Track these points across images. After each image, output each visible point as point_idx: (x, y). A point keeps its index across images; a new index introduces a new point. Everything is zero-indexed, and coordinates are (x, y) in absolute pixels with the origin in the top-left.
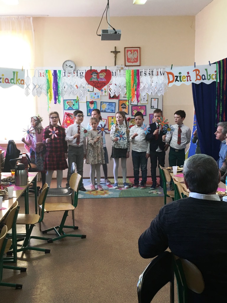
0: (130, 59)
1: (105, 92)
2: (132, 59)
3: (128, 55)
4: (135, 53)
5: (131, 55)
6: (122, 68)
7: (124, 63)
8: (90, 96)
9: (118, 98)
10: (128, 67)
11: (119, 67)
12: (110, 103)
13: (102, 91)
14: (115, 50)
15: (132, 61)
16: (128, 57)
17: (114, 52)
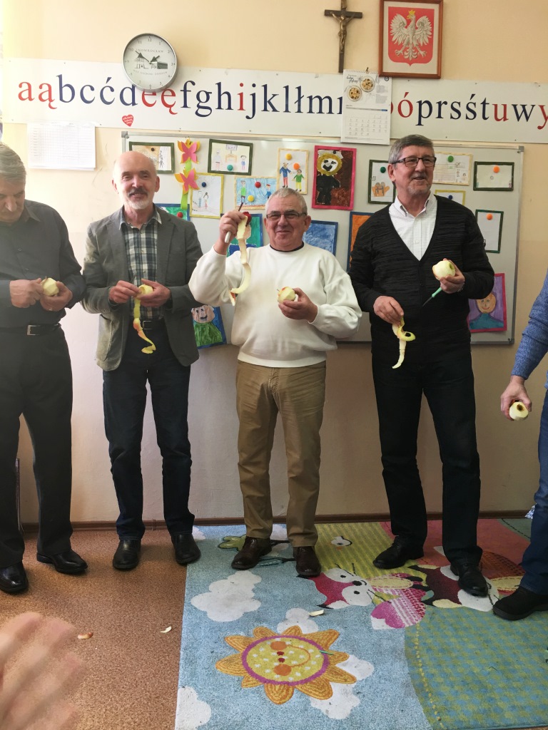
0: (400, 47)
1: (299, 178)
2: (411, 47)
3: (394, 31)
4: (423, 24)
5: (405, 31)
6: (369, 85)
7: (374, 65)
8: (236, 191)
9: (349, 205)
10: (390, 79)
11: (355, 79)
12: (317, 225)
13: (285, 176)
14: (344, 8)
15: (409, 54)
16: (394, 39)
17: (337, 14)
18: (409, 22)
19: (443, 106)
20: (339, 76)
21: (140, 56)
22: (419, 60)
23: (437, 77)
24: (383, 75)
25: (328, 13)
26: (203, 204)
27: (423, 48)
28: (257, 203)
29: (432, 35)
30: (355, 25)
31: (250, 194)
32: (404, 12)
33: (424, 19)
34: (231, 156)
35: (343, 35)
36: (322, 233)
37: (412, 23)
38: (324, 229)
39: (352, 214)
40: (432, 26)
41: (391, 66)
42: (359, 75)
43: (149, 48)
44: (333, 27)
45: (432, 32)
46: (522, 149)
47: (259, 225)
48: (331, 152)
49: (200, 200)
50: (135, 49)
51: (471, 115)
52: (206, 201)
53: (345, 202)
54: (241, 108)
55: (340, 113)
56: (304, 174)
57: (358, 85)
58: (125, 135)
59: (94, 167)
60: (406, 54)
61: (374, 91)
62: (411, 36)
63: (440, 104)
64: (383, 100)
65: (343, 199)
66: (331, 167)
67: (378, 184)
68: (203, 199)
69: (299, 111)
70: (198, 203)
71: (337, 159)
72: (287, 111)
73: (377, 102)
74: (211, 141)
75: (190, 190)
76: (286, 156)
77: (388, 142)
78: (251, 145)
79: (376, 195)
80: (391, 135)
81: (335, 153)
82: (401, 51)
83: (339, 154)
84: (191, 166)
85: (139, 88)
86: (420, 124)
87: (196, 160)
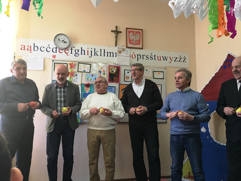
1: (104, 74)
3: (130, 36)
4: (138, 35)
5: (133, 36)
6: (124, 50)
7: (125, 45)
8: (86, 77)
9: (119, 82)
10: (129, 49)
11: (120, 48)
12: (109, 87)
13: (100, 73)
14: (116, 30)
15: (134, 42)
16: (130, 38)
17: (115, 31)
18: (134, 34)
19: (144, 56)
20: (116, 47)
21: (59, 39)
22: (137, 44)
23: (142, 49)
24: (127, 47)
25: (112, 31)
26: (76, 81)
27: (138, 41)
28: (92, 81)
29: (140, 38)
30: (120, 35)
31: (90, 78)
32: (133, 32)
33: (138, 34)
34: (84, 67)
35: (116, 37)
36: (111, 90)
37: (135, 35)
38: (112, 88)
39: (120, 84)
40: (140, 36)
41: (129, 45)
42: (121, 47)
43: (62, 38)
44: (114, 35)
45: (140, 37)
46: (165, 68)
47: (92, 87)
48: (113, 67)
49: (75, 79)
50: (57, 38)
51: (151, 59)
52: (76, 80)
53: (118, 81)
54: (88, 54)
55: (116, 57)
56: (106, 73)
57: (121, 50)
58: (53, 61)
59: (43, 69)
60: (133, 42)
61: (125, 51)
62: (135, 38)
63: (143, 55)
64: (128, 54)
65: (117, 80)
66: (113, 71)
67: (127, 76)
68: (76, 79)
69: (104, 56)
70: (74, 80)
71: (115, 69)
72: (101, 55)
73: (126, 54)
74: (79, 63)
75: (72, 77)
76: (100, 68)
77: (129, 65)
78: (90, 65)
79: (126, 79)
80: (130, 63)
81: (114, 67)
82: (132, 42)
83: (116, 68)
84: (73, 70)
85: (58, 48)
86: (138, 60)
87: (74, 68)
